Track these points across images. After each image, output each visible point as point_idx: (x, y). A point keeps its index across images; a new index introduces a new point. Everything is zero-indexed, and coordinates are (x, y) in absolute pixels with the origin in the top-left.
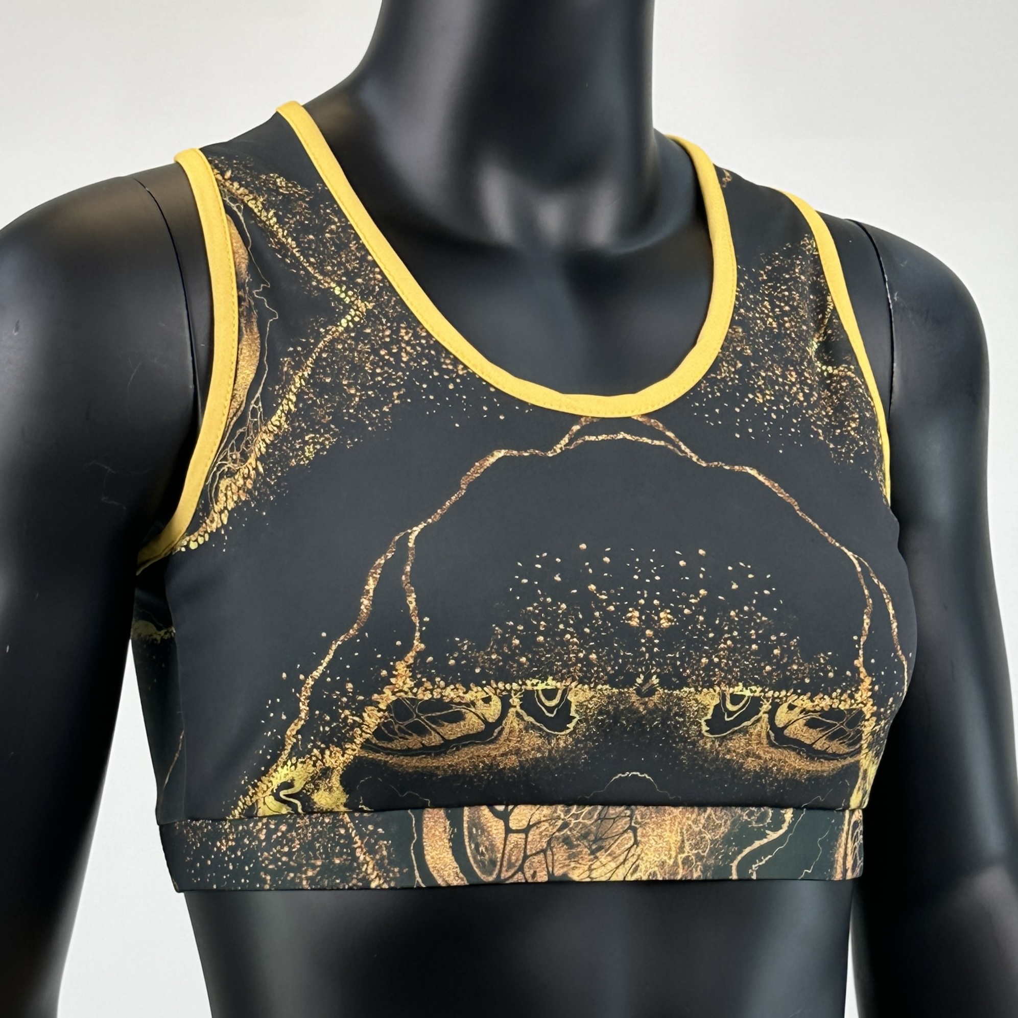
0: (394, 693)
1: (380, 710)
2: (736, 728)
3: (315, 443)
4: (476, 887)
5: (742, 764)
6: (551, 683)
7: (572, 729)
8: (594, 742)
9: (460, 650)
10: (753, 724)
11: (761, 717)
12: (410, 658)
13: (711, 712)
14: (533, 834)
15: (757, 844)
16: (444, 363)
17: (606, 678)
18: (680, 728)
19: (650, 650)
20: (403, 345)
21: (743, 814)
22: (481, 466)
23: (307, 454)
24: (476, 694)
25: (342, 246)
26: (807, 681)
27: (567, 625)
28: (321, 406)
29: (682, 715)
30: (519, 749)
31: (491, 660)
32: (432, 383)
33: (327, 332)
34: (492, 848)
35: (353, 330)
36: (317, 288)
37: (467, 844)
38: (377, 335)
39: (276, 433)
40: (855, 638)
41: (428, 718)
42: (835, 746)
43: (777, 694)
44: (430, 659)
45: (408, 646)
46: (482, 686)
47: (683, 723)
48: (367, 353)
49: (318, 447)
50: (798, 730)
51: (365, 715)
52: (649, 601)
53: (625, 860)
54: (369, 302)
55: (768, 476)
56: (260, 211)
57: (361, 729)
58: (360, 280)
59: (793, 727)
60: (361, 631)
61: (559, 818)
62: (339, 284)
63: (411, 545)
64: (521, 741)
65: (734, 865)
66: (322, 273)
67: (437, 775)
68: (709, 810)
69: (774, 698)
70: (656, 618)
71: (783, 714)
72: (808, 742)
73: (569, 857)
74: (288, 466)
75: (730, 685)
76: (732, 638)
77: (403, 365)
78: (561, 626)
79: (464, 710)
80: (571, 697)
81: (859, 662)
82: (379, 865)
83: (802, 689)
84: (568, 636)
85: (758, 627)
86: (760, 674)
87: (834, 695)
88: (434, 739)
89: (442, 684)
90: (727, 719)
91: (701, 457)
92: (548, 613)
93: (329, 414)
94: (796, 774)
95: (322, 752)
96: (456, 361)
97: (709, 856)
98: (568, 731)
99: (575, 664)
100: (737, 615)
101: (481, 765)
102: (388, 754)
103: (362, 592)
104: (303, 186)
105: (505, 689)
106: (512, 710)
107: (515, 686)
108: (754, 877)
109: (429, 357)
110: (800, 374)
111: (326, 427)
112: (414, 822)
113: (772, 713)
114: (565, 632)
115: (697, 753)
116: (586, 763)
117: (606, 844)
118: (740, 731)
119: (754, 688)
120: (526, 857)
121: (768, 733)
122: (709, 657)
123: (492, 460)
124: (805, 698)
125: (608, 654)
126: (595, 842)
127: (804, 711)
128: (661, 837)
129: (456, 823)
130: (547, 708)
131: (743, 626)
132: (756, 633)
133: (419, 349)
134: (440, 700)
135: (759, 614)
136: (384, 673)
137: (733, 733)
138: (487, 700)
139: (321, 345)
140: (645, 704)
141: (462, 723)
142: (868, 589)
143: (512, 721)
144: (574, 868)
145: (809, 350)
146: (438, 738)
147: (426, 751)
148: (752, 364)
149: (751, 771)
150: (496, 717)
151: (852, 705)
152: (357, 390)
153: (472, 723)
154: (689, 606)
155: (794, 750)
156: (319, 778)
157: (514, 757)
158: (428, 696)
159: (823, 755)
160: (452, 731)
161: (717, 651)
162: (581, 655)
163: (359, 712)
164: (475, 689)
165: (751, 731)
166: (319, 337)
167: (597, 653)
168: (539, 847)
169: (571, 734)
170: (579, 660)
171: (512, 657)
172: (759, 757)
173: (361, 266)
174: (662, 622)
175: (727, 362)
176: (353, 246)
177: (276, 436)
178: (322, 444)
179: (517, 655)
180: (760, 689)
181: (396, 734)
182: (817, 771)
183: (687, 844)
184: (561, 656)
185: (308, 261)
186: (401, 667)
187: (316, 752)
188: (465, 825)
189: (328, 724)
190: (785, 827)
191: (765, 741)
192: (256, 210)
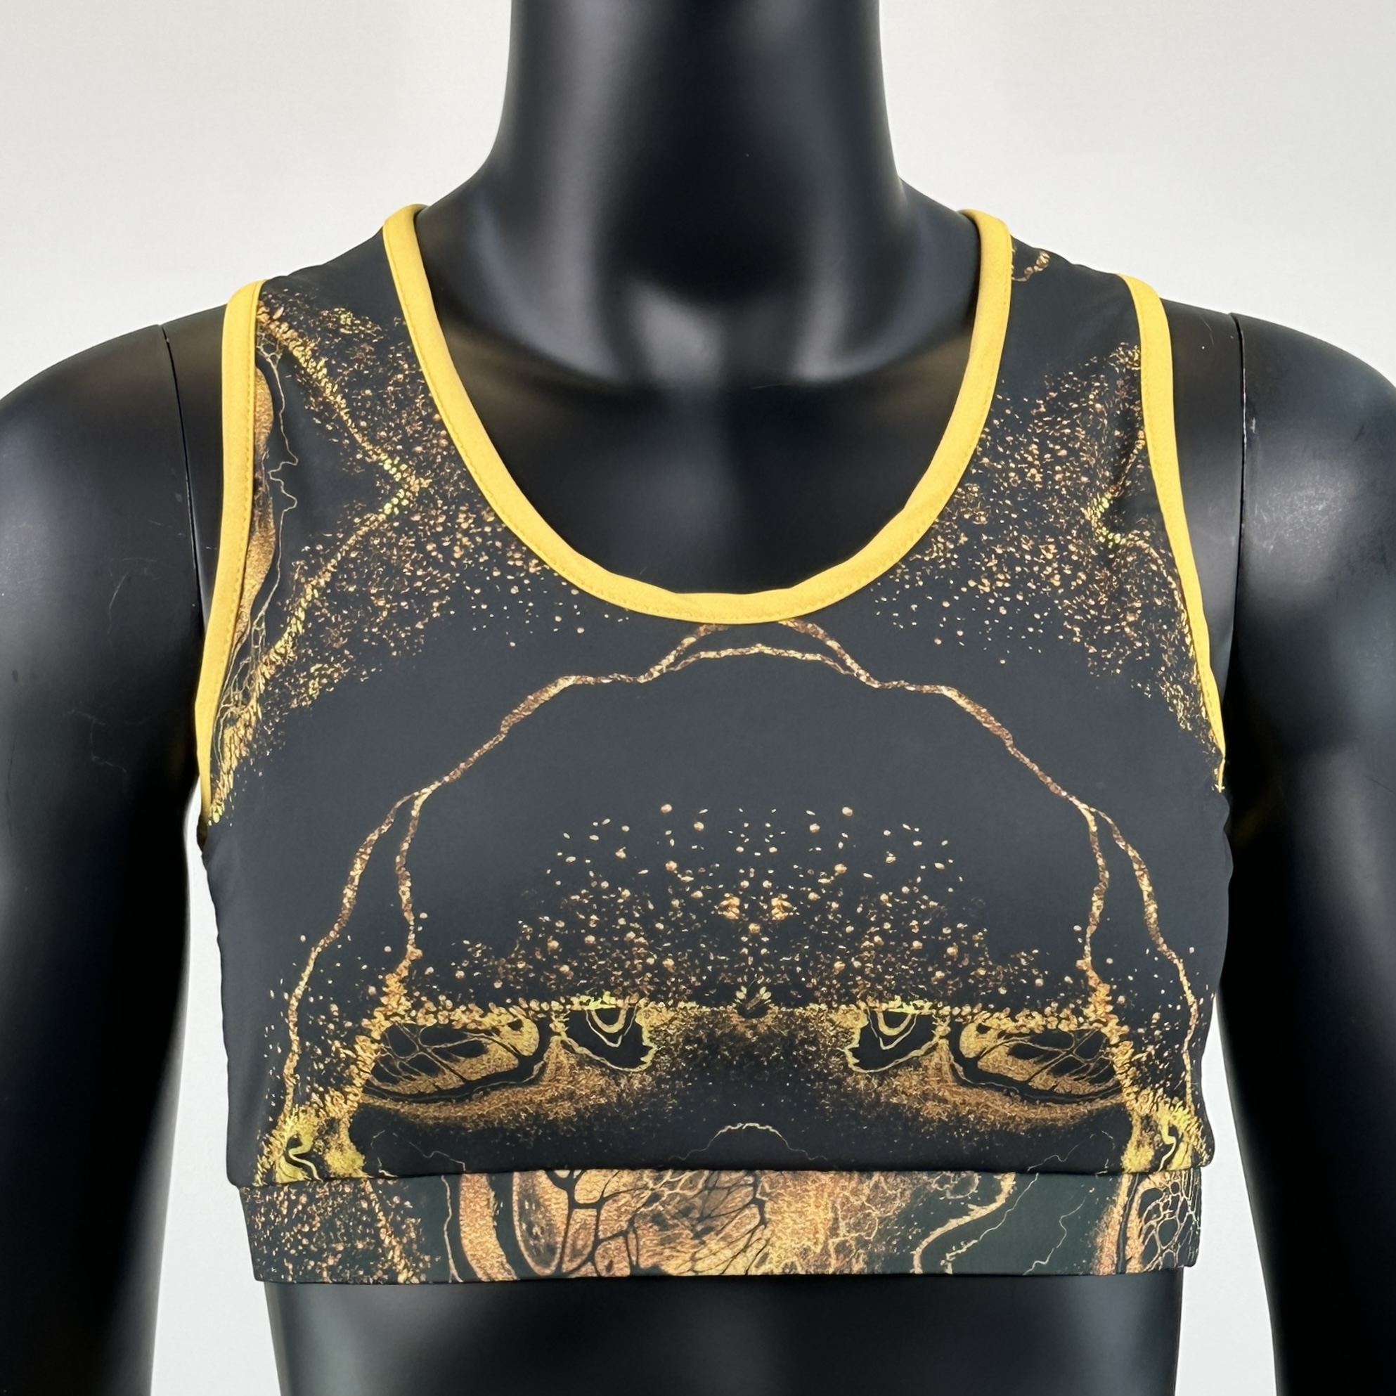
0: (387, 1018)
1: (373, 1041)
2: (901, 1060)
3: (321, 677)
4: (528, 1283)
5: (918, 1110)
6: (609, 1001)
7: (649, 1064)
8: (686, 1081)
9: (470, 957)
10: (927, 1053)
11: (937, 1044)
12: (403, 968)
13: (857, 1037)
14: (608, 1211)
15: (953, 1224)
16: (512, 558)
17: (689, 992)
18: (814, 1061)
19: (754, 952)
20: (459, 536)
21: (932, 1182)
22: (536, 700)
23: (311, 692)
24: (497, 1017)
25: (405, 402)
26: (1003, 991)
27: (630, 918)
28: (336, 625)
29: (814, 1042)
30: (574, 1092)
31: (517, 970)
32: (488, 588)
33: (362, 523)
34: (550, 1229)
35: (397, 519)
36: (362, 461)
37: (516, 1223)
38: (427, 524)
39: (278, 663)
40: (1077, 928)
41: (436, 1051)
42: (1066, 1084)
43: (956, 1011)
44: (430, 970)
45: (400, 953)
46: (507, 1007)
47: (817, 1055)
48: (410, 548)
49: (325, 681)
50: (998, 1060)
51: (357, 1047)
52: (756, 883)
53: (746, 1247)
54: (426, 478)
55: (973, 698)
56: (307, 361)
57: (357, 1065)
58: (419, 449)
59: (990, 1057)
60: (342, 933)
61: (645, 1187)
62: (391, 455)
63: (414, 813)
64: (574, 1081)
65: (917, 1253)
66: (374, 441)
67: (466, 1129)
68: (877, 1176)
69: (953, 1017)
70: (765, 907)
71: (972, 1039)
72: (1019, 1078)
73: (662, 1243)
74: (288, 708)
75: (881, 998)
76: (882, 933)
77: (453, 563)
78: (622, 921)
79: (483, 1040)
80: (640, 1019)
81: (1084, 963)
82: (407, 1252)
83: (997, 1003)
84: (631, 935)
85: (921, 916)
86: (928, 983)
87: (1048, 1010)
88: (449, 1080)
89: (449, 1004)
90: (884, 1048)
91: (874, 675)
92: (601, 903)
93: (344, 636)
94: (1008, 1124)
95: (322, 1098)
96: (529, 554)
97: (878, 1240)
98: (644, 1067)
99: (642, 974)
100: (891, 900)
101: (523, 1115)
102: (397, 1101)
103: (345, 879)
104: (375, 322)
105: (542, 1011)
106: (555, 1039)
107: (555, 1005)
108: (949, 1271)
109: (492, 551)
110: (1061, 548)
111: (338, 653)
112: (448, 1194)
113: (954, 1038)
114: (626, 929)
115: (846, 1095)
116: (675, 1111)
117: (717, 1223)
118: (908, 1064)
119: (919, 1003)
120: (597, 1242)
121: (952, 1066)
122: (846, 960)
123: (553, 691)
124: (1002, 1016)
125: (691, 959)
126: (700, 1220)
127: (1002, 1034)
128: (801, 1213)
129: (503, 1194)
130: (608, 1035)
131: (900, 916)
132: (920, 925)
133: (479, 540)
134: (449, 1026)
135: (925, 897)
136: (372, 990)
137: (897, 1067)
138: (516, 1026)
139: (351, 541)
140: (754, 1027)
141: (485, 1057)
142: (1104, 857)
143: (556, 1054)
144: (668, 1258)
145: (1088, 513)
146: (455, 1078)
147: (442, 1096)
148: (985, 538)
149: (933, 1121)
150: (533, 1049)
151: (1080, 1024)
152: (388, 601)
153: (498, 1057)
154: (817, 888)
155: (999, 1090)
156: (327, 1133)
157: (567, 1104)
158: (431, 1021)
159: (1048, 1096)
160: (474, 1069)
161: (857, 952)
162: (651, 961)
163: (350, 1043)
164: (496, 1011)
165: (925, 1063)
166: (350, 529)
167: (675, 958)
168: (617, 1228)
169: (648, 1071)
170: (647, 968)
171: (549, 964)
172: (945, 1101)
173: (425, 428)
174: (773, 912)
175: (944, 536)
176: (419, 402)
177: (279, 668)
178: (330, 677)
179: (555, 962)
180: (929, 1004)
181: (399, 1074)
182: (1045, 1120)
183: (842, 1224)
184: (621, 963)
185: (357, 426)
186: (392, 981)
187: (315, 1097)
188: (515, 1198)
189: (320, 1059)
190: (1001, 1200)
191: (949, 1077)
192: (302, 360)
